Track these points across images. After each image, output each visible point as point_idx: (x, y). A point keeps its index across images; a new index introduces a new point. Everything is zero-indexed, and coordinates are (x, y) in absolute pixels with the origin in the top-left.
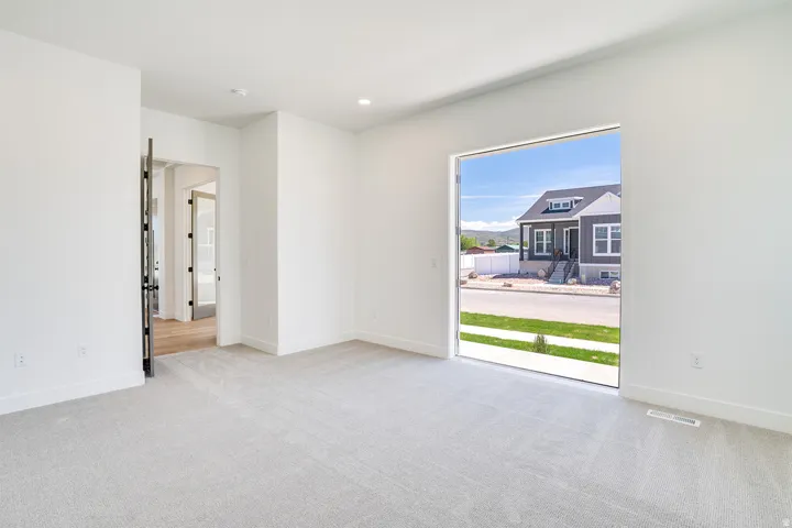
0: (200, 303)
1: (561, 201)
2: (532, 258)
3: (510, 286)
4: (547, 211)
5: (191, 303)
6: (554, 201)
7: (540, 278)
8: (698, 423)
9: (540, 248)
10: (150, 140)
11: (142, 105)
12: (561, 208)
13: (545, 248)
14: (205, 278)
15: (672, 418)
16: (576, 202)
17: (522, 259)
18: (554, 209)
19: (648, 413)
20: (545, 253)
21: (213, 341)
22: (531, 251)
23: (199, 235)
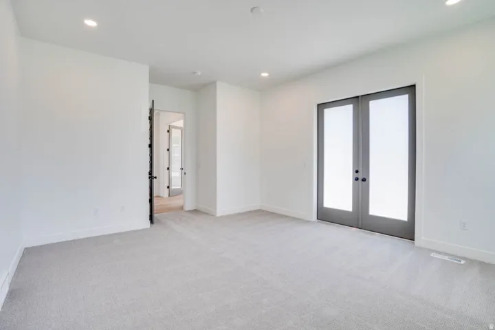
0: (173, 187)
5: (168, 187)
8: (463, 262)
10: (153, 101)
11: (150, 82)
14: (176, 174)
15: (446, 258)
19: (432, 255)
21: (182, 208)
23: (172, 150)
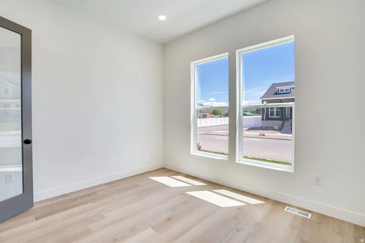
1: (284, 88)
2: (268, 119)
3: (264, 135)
4: (276, 94)
6: (280, 88)
7: (276, 130)
9: (272, 113)
12: (284, 92)
13: (275, 113)
16: (293, 88)
17: (263, 119)
18: (280, 92)
20: (275, 116)
22: (267, 115)
